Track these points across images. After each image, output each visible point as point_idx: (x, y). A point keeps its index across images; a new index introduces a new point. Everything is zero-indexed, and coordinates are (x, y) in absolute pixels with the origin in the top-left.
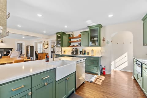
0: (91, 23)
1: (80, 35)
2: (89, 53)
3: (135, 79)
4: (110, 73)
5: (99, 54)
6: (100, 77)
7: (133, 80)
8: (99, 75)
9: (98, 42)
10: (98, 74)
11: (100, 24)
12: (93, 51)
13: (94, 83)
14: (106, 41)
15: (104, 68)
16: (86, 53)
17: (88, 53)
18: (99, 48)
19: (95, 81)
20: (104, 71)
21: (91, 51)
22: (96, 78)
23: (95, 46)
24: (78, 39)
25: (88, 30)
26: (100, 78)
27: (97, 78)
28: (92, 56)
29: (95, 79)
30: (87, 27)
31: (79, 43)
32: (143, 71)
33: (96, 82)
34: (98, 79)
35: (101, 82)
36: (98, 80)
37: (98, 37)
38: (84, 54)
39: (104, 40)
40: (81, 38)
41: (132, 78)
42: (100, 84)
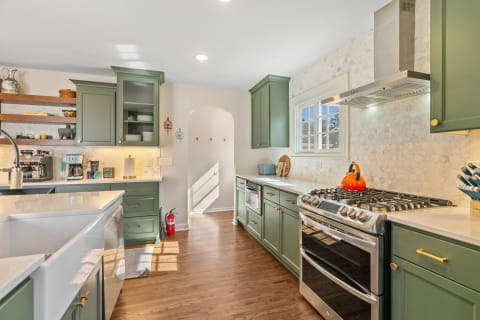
0: (136, 56)
1: (74, 94)
2: (113, 169)
3: (240, 225)
4: (187, 226)
5: (154, 172)
6: (163, 247)
7: (234, 229)
8: (158, 240)
9: (152, 131)
10: (153, 241)
11: (163, 73)
12: (130, 161)
13: (158, 274)
14: (175, 129)
15: (171, 216)
16: (101, 169)
17: (110, 172)
18: (154, 152)
19: (157, 267)
20: (170, 223)
21: (122, 163)
22: (153, 254)
23: (142, 143)
24: (58, 111)
25: (113, 79)
26: (166, 251)
27: (157, 255)
28: (128, 180)
29: (150, 258)
30: (108, 66)
31: (64, 127)
32: (265, 201)
33: (160, 269)
34: (162, 254)
35: (175, 260)
36: (161, 257)
37: (151, 114)
38: (91, 175)
39: (168, 126)
40: (74, 105)
41: (234, 223)
42: (174, 268)
